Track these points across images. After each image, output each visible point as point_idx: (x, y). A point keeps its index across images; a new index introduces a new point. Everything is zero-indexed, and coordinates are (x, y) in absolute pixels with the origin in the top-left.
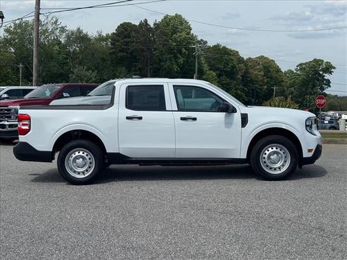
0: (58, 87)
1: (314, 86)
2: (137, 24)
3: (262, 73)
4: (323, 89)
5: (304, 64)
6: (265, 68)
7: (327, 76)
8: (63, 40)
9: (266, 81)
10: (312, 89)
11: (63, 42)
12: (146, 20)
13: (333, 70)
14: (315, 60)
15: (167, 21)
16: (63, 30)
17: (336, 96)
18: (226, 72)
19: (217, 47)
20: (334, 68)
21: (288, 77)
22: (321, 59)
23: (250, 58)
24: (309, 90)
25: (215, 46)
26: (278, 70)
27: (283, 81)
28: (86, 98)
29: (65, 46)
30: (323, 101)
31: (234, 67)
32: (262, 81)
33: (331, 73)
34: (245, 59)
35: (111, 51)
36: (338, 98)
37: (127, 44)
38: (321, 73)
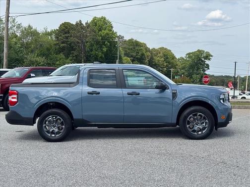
0: (27, 69)
1: (198, 69)
2: (74, 23)
3: (163, 59)
4: (204, 70)
5: (191, 53)
6: (165, 56)
7: (207, 62)
8: (18, 34)
9: (165, 64)
10: (197, 70)
11: (19, 35)
12: (80, 20)
13: (211, 57)
14: (199, 51)
15: (95, 22)
16: (19, 26)
17: (213, 75)
18: (137, 58)
19: (131, 41)
20: (212, 56)
21: (180, 62)
22: (203, 50)
23: (154, 49)
24: (195, 71)
25: (130, 40)
26: (174, 58)
27: (177, 65)
28: (49, 77)
29: (20, 39)
30: (208, 79)
31: (143, 55)
32: (163, 64)
33: (209, 59)
34: (151, 49)
35: (55, 43)
36: (214, 77)
37: (67, 38)
38: (203, 59)
